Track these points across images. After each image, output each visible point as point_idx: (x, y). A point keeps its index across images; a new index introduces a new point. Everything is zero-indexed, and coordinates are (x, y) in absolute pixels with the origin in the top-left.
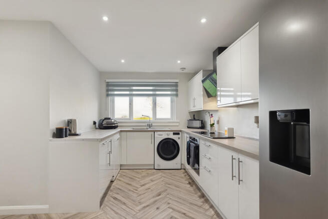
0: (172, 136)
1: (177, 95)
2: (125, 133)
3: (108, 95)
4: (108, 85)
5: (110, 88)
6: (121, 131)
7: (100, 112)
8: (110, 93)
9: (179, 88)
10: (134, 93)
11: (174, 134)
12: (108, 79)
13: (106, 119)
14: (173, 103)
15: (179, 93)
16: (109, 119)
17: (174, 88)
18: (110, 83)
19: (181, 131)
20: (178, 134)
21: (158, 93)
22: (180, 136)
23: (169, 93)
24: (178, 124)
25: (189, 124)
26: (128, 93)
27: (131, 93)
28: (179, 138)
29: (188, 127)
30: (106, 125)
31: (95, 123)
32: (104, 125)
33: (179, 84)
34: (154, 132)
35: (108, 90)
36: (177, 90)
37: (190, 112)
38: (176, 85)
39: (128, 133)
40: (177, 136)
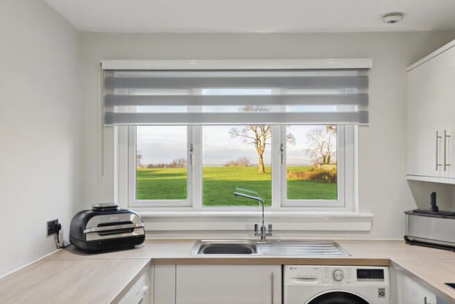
0: (351, 284)
1: (363, 118)
2: (169, 270)
3: (109, 119)
4: (111, 80)
5: (117, 92)
6: (154, 262)
7: (80, 184)
8: (117, 109)
9: (372, 91)
10: (205, 109)
11: (362, 274)
12: (107, 58)
13: (99, 211)
14: (348, 146)
15: (372, 109)
16: (112, 210)
17: (355, 91)
18: (117, 75)
19: (388, 263)
20: (379, 275)
21: (289, 109)
22: (384, 284)
23: (333, 108)
24: (366, 226)
25: (409, 226)
26: (183, 109)
27: (195, 109)
28: (382, 293)
29: (410, 241)
30: (98, 237)
31: (54, 228)
32: (89, 238)
33: (371, 76)
34: (283, 264)
35: (109, 101)
36: (363, 100)
37: (412, 183)
38: (361, 79)
39: (181, 269)
40: (374, 284)
